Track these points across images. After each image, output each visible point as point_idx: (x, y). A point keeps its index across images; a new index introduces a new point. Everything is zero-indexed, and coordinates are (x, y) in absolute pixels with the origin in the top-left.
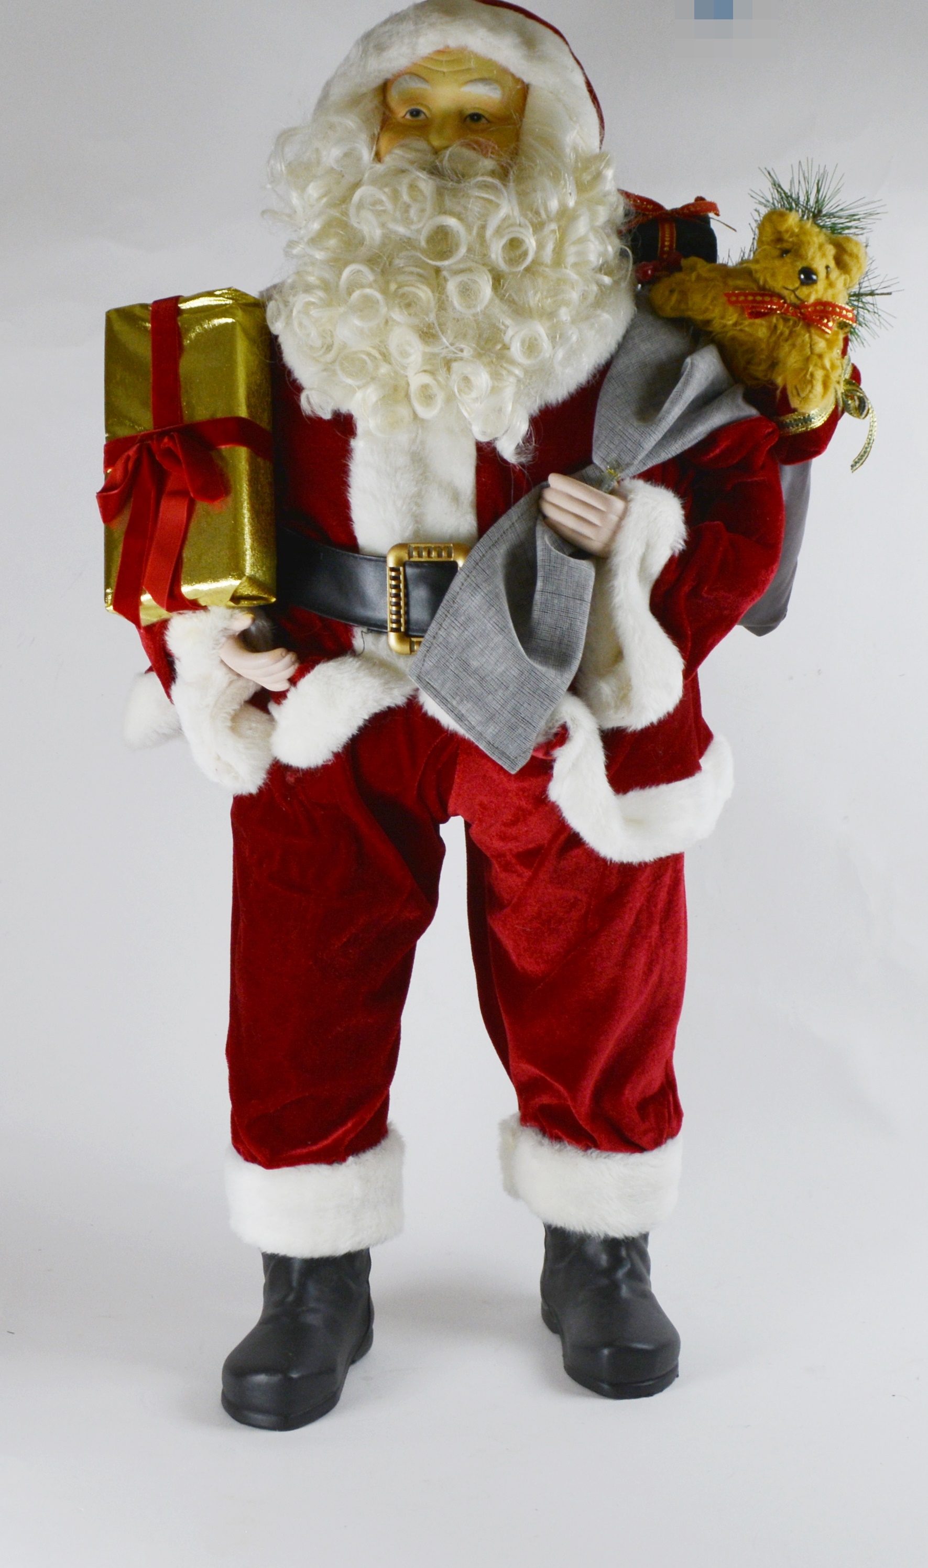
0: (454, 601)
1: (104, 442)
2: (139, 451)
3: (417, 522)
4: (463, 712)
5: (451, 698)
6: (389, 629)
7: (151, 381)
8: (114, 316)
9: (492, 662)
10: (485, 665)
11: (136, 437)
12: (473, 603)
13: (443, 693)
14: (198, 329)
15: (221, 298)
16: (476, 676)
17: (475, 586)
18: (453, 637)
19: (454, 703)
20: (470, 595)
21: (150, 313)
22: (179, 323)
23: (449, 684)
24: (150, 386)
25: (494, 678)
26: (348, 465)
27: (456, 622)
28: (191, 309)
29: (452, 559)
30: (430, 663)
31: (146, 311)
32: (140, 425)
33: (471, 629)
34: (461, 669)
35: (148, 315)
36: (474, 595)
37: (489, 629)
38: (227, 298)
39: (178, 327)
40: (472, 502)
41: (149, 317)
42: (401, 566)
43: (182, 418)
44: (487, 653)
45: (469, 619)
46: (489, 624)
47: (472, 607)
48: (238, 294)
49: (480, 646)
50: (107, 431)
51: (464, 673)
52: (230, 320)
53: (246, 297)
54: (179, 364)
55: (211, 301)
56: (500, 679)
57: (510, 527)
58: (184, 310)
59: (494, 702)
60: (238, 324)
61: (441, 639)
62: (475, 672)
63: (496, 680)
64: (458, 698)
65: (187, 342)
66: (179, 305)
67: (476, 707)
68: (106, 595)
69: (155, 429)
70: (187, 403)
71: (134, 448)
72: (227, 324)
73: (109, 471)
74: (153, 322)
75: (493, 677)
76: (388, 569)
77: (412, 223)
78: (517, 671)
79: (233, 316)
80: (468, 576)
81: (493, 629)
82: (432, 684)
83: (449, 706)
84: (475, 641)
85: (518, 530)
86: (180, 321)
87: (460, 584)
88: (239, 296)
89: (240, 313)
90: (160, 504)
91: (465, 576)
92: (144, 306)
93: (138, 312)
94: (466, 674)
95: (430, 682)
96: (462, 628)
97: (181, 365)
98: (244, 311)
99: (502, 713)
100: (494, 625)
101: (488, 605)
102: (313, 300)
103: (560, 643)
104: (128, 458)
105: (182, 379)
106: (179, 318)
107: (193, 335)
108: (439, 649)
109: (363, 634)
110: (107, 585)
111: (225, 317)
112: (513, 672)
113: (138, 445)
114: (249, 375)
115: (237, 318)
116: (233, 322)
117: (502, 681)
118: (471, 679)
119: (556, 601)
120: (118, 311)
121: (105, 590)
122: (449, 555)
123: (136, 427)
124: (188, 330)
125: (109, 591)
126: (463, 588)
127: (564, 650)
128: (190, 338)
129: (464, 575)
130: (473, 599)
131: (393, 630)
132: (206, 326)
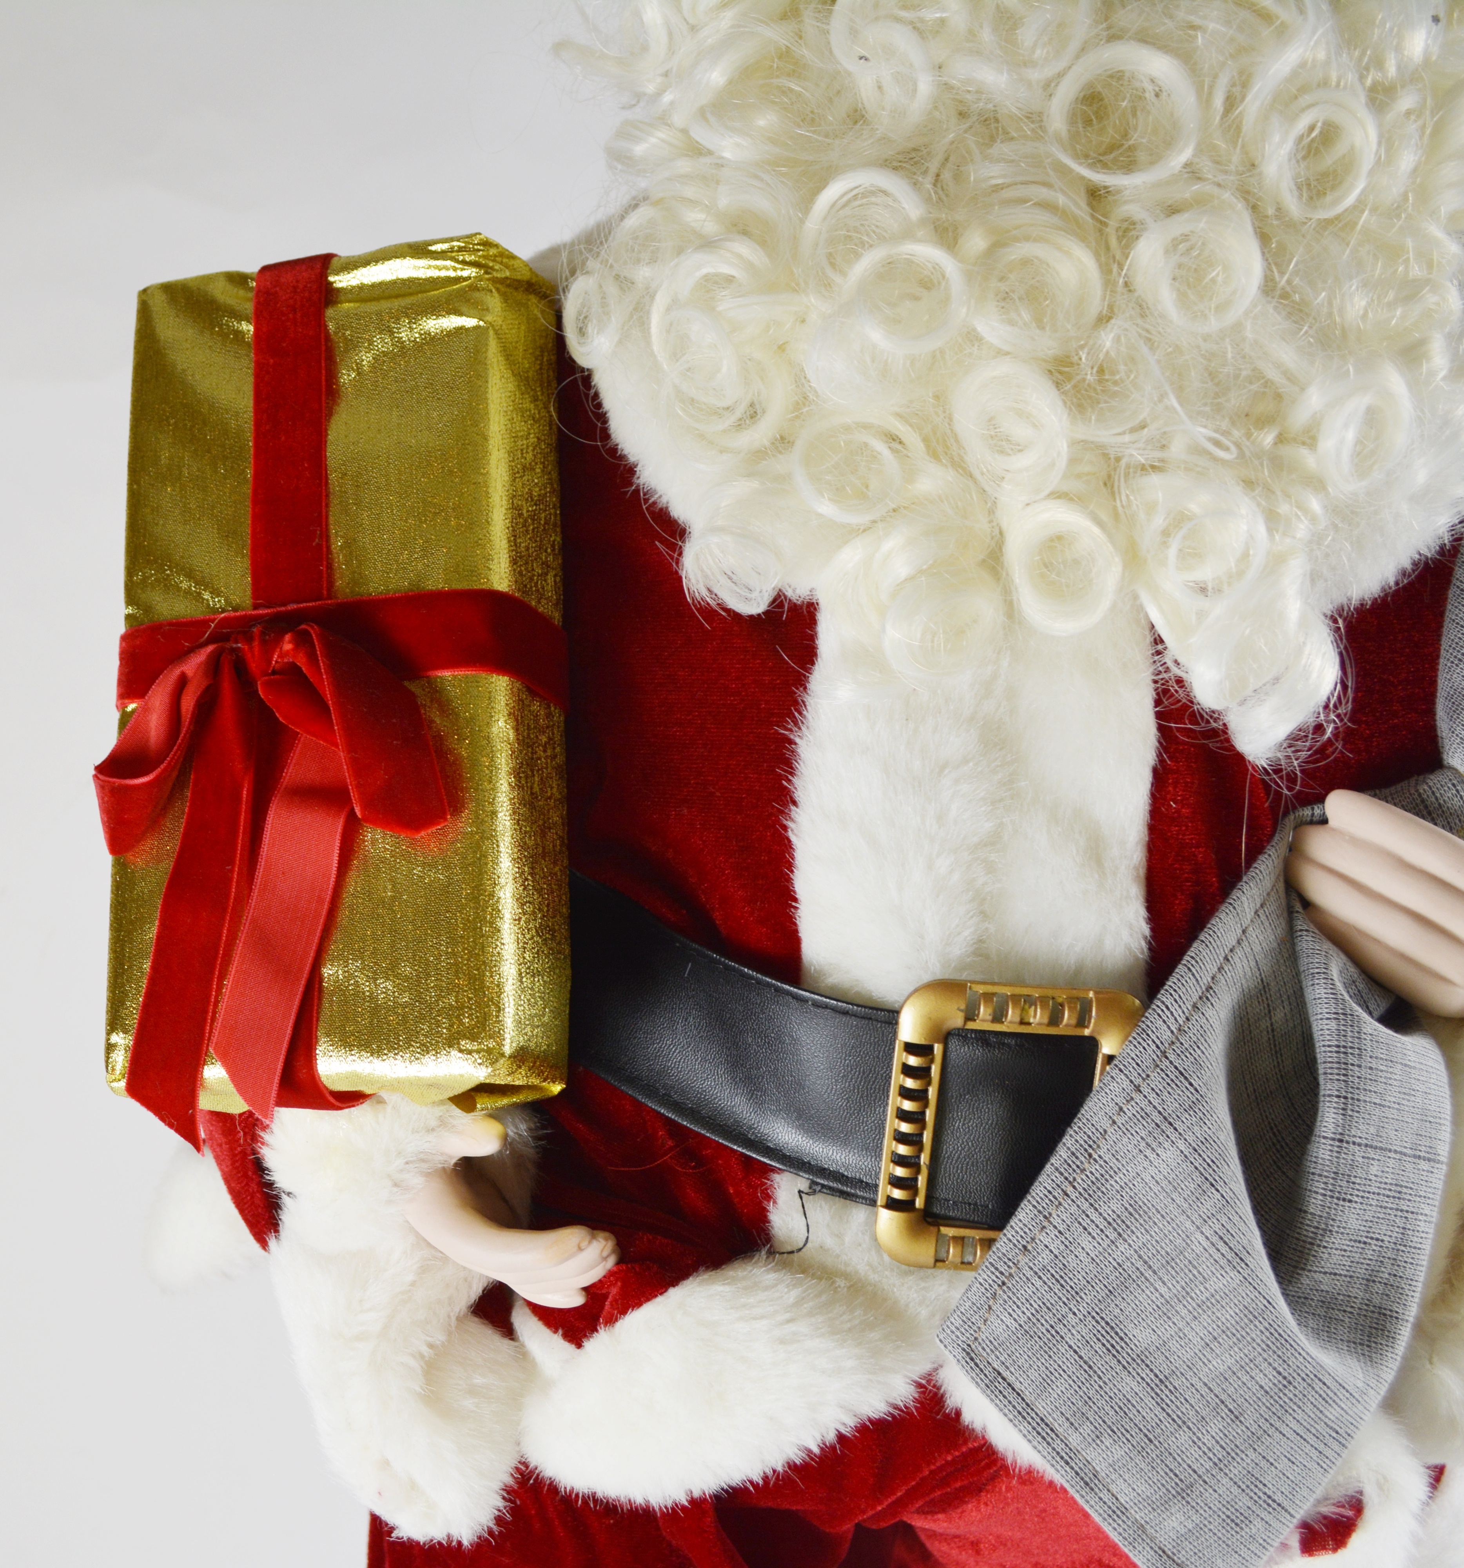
0: (1090, 1155)
1: (121, 628)
2: (213, 666)
3: (984, 915)
4: (1101, 1468)
5: (1067, 1424)
6: (881, 1200)
7: (249, 473)
8: (159, 303)
9: (1196, 1340)
10: (1173, 1345)
11: (203, 624)
12: (1152, 1171)
13: (1042, 1407)
14: (382, 343)
15: (449, 263)
16: (1145, 1373)
17: (1158, 1119)
18: (1082, 1256)
19: (1074, 1440)
20: (1143, 1144)
21: (251, 295)
22: (331, 326)
23: (1061, 1385)
24: (247, 489)
25: (1199, 1385)
26: (791, 742)
27: (1094, 1216)
28: (362, 287)
29: (1087, 1032)
30: (1009, 1321)
31: (242, 293)
32: (215, 592)
33: (1138, 1239)
34: (1098, 1346)
35: (245, 301)
36: (1154, 1145)
37: (1199, 1250)
38: (464, 262)
39: (328, 337)
40: (1136, 868)
41: (249, 307)
42: (938, 1042)
43: (331, 584)
44: (1184, 1312)
45: (1134, 1209)
46: (1198, 1235)
47: (1148, 1179)
48: (492, 251)
49: (1163, 1290)
50: (131, 598)
51: (1109, 1358)
52: (470, 322)
53: (512, 262)
54: (327, 435)
55: (418, 268)
56: (1217, 1390)
57: (1239, 942)
58: (338, 290)
59: (1195, 1452)
60: (491, 332)
61: (1045, 1258)
62: (1142, 1359)
63: (1204, 1390)
64: (1087, 1429)
65: (346, 377)
66: (331, 279)
67: (1138, 1459)
68: (110, 1048)
69: (256, 607)
70: (347, 545)
71: (200, 658)
72: (460, 330)
73: (131, 707)
74: (258, 319)
75: (1194, 1381)
76: (898, 1047)
77: (1028, 63)
78: (1270, 1372)
79: (479, 310)
80: (1138, 1089)
81: (1212, 1250)
82: (1011, 1379)
83: (1059, 1446)
84: (1148, 1274)
85: (1257, 948)
86: (333, 318)
87: (1112, 1109)
88: (494, 259)
89: (494, 302)
90: (264, 820)
91: (1130, 1088)
92: (237, 279)
93: (224, 294)
94: (1114, 1363)
95: (1006, 1374)
96: (1109, 1232)
97: (332, 436)
98: (505, 298)
99: (1213, 1482)
100: (1215, 1239)
101: (1199, 1180)
102: (726, 270)
103: (1370, 1281)
104: (182, 682)
105: (333, 477)
106: (330, 312)
107: (366, 358)
108: (1039, 1283)
109: (803, 1195)
110: (114, 1023)
111: (460, 314)
112: (1259, 1378)
113: (210, 648)
114: (518, 472)
115: (489, 318)
116: (477, 327)
117: (1223, 1397)
118: (1129, 1380)
119: (1374, 1170)
120: (169, 289)
121: (109, 1033)
122: (1082, 1022)
123: (206, 596)
124: (352, 345)
125: (115, 1038)
126: (1120, 1121)
127: (1377, 1301)
128: (359, 366)
129: (1126, 1083)
130: (1152, 1156)
131: (892, 1204)
132: (404, 335)
